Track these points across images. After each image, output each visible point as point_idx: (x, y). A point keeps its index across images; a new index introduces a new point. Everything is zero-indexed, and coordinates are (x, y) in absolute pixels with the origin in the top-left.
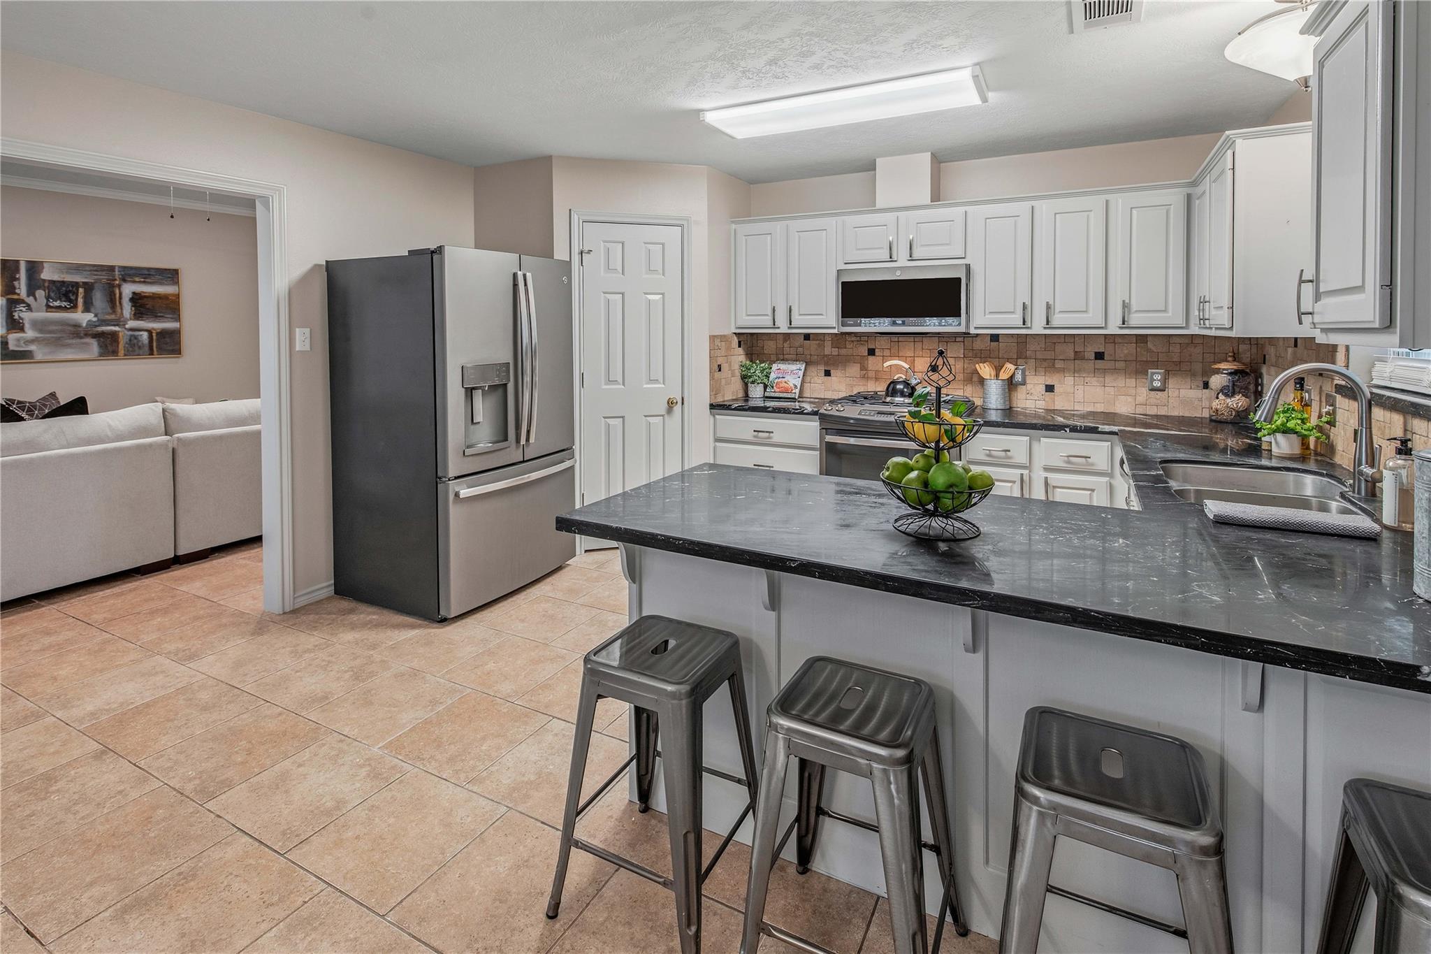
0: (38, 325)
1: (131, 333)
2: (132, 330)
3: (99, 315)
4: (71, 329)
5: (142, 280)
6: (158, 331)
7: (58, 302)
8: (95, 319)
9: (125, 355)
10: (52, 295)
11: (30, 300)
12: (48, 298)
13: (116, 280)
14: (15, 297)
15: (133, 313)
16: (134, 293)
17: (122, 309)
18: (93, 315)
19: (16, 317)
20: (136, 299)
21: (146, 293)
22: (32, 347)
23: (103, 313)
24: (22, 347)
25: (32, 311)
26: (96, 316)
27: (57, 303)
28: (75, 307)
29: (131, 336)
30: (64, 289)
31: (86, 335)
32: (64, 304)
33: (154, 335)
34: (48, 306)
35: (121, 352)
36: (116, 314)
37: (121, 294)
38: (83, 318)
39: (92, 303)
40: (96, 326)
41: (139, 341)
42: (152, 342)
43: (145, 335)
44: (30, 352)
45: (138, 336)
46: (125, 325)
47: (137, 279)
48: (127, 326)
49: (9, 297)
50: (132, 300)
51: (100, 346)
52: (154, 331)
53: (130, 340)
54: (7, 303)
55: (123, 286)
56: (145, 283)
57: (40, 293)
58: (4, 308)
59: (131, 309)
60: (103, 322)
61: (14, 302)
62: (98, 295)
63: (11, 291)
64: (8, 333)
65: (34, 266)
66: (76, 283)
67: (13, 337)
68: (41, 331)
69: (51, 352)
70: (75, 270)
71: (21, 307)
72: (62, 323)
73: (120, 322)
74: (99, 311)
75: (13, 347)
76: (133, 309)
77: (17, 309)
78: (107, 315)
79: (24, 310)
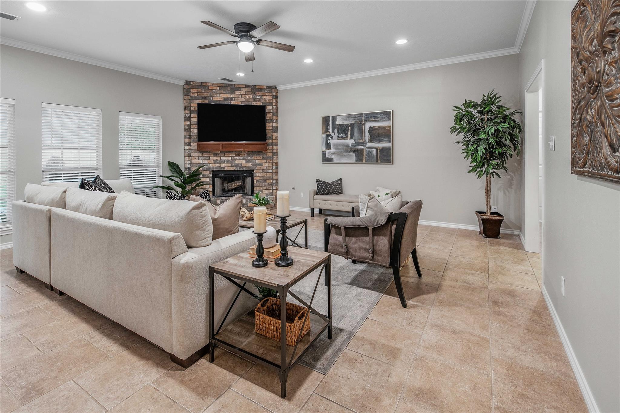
0: (336, 146)
1: (368, 150)
2: (369, 148)
3: (356, 140)
4: (345, 147)
5: (374, 119)
6: (381, 148)
8: (354, 142)
9: (366, 162)
10: (340, 131)
11: (333, 134)
12: (338, 133)
13: (363, 121)
14: (328, 133)
15: (369, 138)
16: (370, 127)
17: (365, 136)
18: (354, 140)
19: (328, 143)
20: (371, 129)
21: (375, 127)
22: (333, 157)
23: (357, 139)
24: (330, 156)
25: (333, 140)
26: (355, 141)
27: (341, 135)
28: (347, 137)
29: (369, 151)
30: (343, 128)
31: (351, 151)
32: (344, 135)
33: (379, 150)
34: (338, 137)
35: (365, 160)
36: (363, 140)
37: (365, 128)
38: (350, 142)
39: (354, 134)
40: (355, 146)
41: (372, 154)
42: (378, 155)
43: (375, 150)
44: (332, 158)
45: (371, 151)
46: (366, 145)
47: (372, 119)
48: (367, 146)
49: (327, 133)
50: (369, 131)
51: (356, 156)
52: (379, 149)
53: (368, 153)
54: (326, 136)
55: (366, 124)
56: (375, 121)
57: (336, 131)
58: (325, 139)
59: (369, 136)
60: (357, 144)
61: (328, 136)
62: (356, 130)
63: (327, 130)
64: (326, 150)
65: (334, 118)
66: (348, 124)
67: (327, 151)
68: (336, 149)
69: (339, 159)
70: (348, 118)
71: (330, 138)
72: (343, 145)
73: (363, 144)
74: (356, 138)
75: (327, 156)
76: (370, 136)
77: (329, 139)
78: (359, 140)
79: (331, 139)
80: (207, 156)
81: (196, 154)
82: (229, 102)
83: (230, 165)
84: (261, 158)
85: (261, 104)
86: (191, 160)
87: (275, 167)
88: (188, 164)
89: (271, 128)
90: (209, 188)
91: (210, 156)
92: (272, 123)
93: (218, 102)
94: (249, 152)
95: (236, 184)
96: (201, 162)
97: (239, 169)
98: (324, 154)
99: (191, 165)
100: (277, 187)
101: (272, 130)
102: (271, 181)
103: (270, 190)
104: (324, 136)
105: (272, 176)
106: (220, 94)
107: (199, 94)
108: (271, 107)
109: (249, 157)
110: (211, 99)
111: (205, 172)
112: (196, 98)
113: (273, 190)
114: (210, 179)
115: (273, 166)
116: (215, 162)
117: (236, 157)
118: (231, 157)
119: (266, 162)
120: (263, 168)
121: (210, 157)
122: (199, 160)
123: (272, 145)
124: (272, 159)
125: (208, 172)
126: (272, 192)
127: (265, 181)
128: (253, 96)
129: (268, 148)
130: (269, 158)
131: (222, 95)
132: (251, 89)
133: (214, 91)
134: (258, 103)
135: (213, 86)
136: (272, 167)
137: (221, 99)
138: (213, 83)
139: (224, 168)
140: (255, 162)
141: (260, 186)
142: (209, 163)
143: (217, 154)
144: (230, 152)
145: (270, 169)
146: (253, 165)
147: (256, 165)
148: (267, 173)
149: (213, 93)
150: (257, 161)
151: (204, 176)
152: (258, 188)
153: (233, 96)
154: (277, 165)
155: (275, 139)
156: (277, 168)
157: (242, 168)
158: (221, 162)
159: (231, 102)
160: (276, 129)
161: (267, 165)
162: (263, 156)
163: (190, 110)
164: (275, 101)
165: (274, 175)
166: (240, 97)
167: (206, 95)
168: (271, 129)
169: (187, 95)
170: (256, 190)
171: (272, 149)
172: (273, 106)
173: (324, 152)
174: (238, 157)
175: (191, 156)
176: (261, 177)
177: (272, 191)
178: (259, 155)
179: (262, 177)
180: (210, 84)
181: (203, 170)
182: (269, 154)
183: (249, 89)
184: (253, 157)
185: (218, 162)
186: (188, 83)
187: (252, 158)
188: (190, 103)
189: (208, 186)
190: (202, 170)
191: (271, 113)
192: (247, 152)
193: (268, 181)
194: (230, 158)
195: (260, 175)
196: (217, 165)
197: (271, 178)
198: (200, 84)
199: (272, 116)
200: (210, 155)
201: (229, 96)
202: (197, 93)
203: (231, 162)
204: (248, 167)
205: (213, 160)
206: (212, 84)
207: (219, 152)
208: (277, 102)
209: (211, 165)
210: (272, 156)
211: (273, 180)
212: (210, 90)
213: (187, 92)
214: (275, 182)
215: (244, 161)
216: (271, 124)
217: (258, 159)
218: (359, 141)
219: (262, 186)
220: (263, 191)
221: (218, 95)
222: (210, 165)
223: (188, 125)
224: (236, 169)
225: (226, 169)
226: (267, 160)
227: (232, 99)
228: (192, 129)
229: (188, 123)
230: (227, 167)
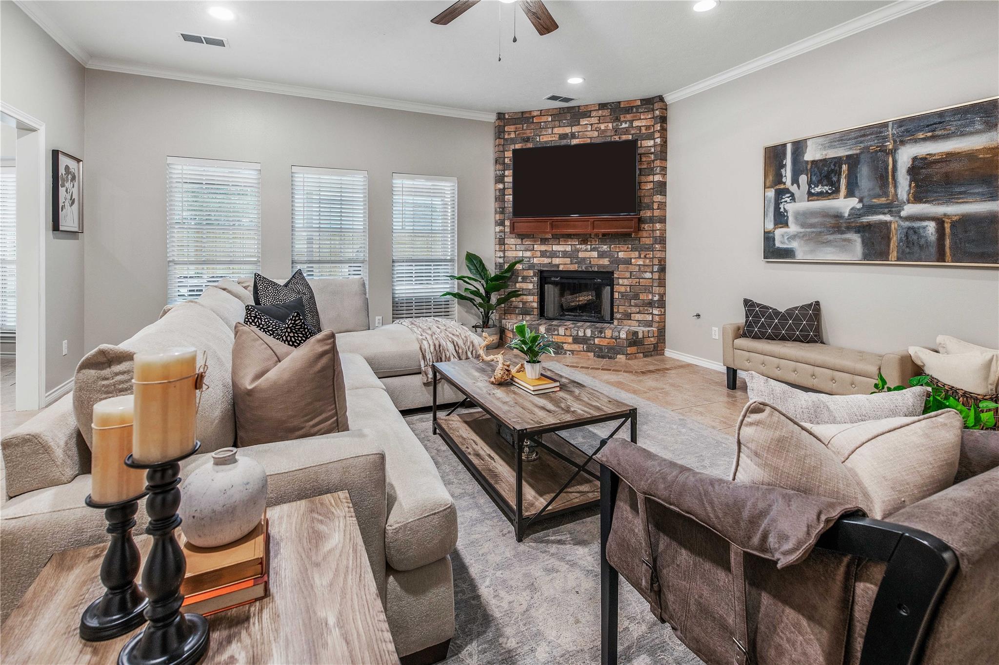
0: (803, 218)
1: (907, 224)
2: (910, 218)
3: (865, 200)
4: (830, 221)
5: (929, 134)
6: (955, 219)
7: (820, 187)
8: (860, 206)
9: (898, 259)
10: (814, 178)
11: (794, 189)
12: (810, 183)
13: (889, 144)
14: (782, 186)
15: (912, 191)
16: (916, 159)
17: (895, 187)
18: (857, 200)
19: (782, 210)
20: (918, 167)
21: (935, 155)
22: (794, 245)
23: (869, 195)
24: (786, 244)
25: (795, 202)
26: (861, 201)
27: (818, 189)
28: (837, 191)
29: (909, 228)
30: (826, 169)
31: (849, 229)
32: (826, 189)
33: (947, 226)
34: (810, 194)
35: (894, 254)
36: (888, 197)
37: (895, 162)
38: (845, 204)
39: (857, 183)
40: (860, 216)
41: (920, 237)
42: (944, 239)
43: (932, 226)
44: (792, 249)
45: (919, 228)
46: (900, 212)
47: (921, 135)
48: (903, 214)
49: (777, 187)
50: (911, 170)
51: (864, 243)
52: (947, 221)
53: (907, 235)
54: (775, 195)
55: (899, 151)
56: (934, 138)
57: (803, 179)
58: (773, 201)
59: (910, 185)
60: (871, 209)
61: (780, 194)
62: (864, 172)
63: (779, 179)
64: (775, 228)
65: (799, 147)
66: (840, 158)
67: (779, 232)
68: (803, 225)
69: (812, 251)
70: (839, 141)
71: (786, 198)
72: (825, 214)
73: (892, 207)
74: (866, 194)
75: (778, 244)
76: (913, 185)
77: (783, 200)
78: (875, 198)
79: (789, 200)
80: (529, 243)
81: (512, 240)
82: (569, 141)
83: (568, 260)
84: (628, 248)
85: (630, 137)
86: (504, 251)
87: (657, 266)
88: (500, 257)
89: (650, 186)
90: (533, 301)
91: (533, 245)
92: (654, 175)
93: (549, 143)
94: (604, 235)
95: (584, 298)
96: (520, 254)
97: (585, 268)
98: (769, 238)
99: (504, 260)
100: (663, 310)
101: (653, 189)
102: (650, 297)
103: (647, 316)
104: (771, 193)
105: (652, 286)
106: (553, 128)
107: (518, 134)
108: (651, 143)
109: (605, 247)
110: (538, 140)
111: (525, 273)
112: (513, 140)
113: (654, 316)
114: (534, 285)
115: (653, 265)
116: (543, 254)
117: (581, 246)
118: (571, 245)
119: (640, 257)
120: (632, 268)
121: (535, 246)
122: (516, 250)
123: (652, 220)
124: (653, 251)
125: (531, 273)
126: (652, 321)
127: (636, 296)
128: (615, 124)
129: (644, 228)
130: (645, 248)
131: (556, 130)
132: (609, 110)
133: (542, 124)
134: (624, 136)
135: (541, 115)
136: (651, 268)
137: (554, 139)
138: (541, 110)
139: (558, 266)
140: (616, 256)
141: (627, 304)
142: (533, 257)
143: (546, 241)
144: (569, 236)
145: (648, 270)
146: (611, 262)
147: (617, 262)
148: (641, 280)
149: (541, 128)
150: (620, 254)
151: (525, 279)
152: (621, 309)
153: (575, 129)
154: (662, 263)
155: (658, 209)
156: (663, 269)
157: (591, 267)
158: (553, 255)
159: (572, 140)
160: (661, 188)
161: (640, 262)
162: (632, 245)
163: (504, 163)
164: (659, 128)
165: (656, 284)
166: (589, 129)
167: (529, 133)
168: (651, 189)
169: (500, 138)
170: (618, 312)
171: (653, 231)
172: (654, 139)
173: (769, 232)
174: (583, 247)
175: (504, 244)
176: (628, 287)
177: (651, 316)
178: (624, 241)
179: (630, 288)
180: (535, 114)
181: (523, 269)
182: (646, 239)
183: (606, 111)
184: (612, 246)
185: (548, 254)
186: (500, 116)
187: (610, 248)
188: (503, 151)
189: (530, 298)
190: (521, 268)
191: (652, 153)
192: (600, 236)
193: (643, 296)
194: (569, 248)
195: (626, 282)
196: (546, 261)
197: (648, 289)
198: (520, 115)
199: (653, 161)
200: (535, 242)
201: (568, 130)
202: (515, 132)
203: (572, 255)
204: (604, 266)
205: (540, 251)
206: (539, 112)
207: (550, 236)
208: (664, 130)
209: (536, 261)
210: (653, 244)
211: (653, 294)
212: (535, 125)
213: (500, 132)
214: (656, 298)
215: (595, 254)
216: (651, 178)
217: (622, 249)
218: (874, 200)
219: (631, 305)
220: (632, 315)
221: (550, 131)
222: (535, 259)
223: (500, 190)
224: (580, 269)
225: (561, 268)
226: (641, 252)
227: (573, 136)
228: (506, 197)
229: (501, 186)
230: (563, 264)
